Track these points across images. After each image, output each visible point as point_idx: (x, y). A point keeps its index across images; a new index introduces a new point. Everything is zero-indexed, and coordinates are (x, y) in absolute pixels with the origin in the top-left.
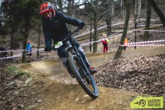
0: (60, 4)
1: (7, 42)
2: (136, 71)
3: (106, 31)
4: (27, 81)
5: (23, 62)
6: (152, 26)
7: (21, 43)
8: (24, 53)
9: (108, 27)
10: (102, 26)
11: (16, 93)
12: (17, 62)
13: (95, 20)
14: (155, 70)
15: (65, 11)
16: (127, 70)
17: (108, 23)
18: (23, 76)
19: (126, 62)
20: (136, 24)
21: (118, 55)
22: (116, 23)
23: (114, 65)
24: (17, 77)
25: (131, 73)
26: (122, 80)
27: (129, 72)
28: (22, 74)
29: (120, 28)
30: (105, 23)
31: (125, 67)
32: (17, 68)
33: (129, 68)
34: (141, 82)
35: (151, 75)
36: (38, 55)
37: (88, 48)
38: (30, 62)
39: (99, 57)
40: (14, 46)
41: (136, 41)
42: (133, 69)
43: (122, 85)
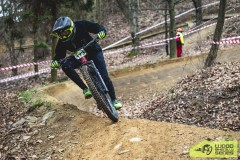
1: (29, 48)
3: (193, 17)
4: (45, 118)
5: (52, 81)
9: (197, 11)
10: (186, 9)
11: (26, 138)
13: (170, 1)
16: (225, 85)
17: (195, 3)
18: (42, 108)
19: (223, 72)
21: (210, 60)
23: (203, 78)
24: (31, 110)
25: (232, 90)
26: (216, 103)
27: (228, 88)
28: (40, 105)
30: (191, 4)
31: (221, 81)
33: (228, 81)
37: (163, 50)
42: (235, 82)
43: (217, 112)
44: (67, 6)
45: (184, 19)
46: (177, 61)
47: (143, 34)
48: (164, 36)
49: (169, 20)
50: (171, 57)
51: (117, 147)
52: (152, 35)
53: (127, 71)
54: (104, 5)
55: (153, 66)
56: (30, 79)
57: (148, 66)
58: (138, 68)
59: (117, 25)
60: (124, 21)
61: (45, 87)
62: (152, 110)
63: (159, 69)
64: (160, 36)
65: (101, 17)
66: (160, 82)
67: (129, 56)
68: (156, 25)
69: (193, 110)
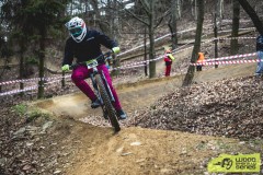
0: (95, 4)
1: (14, 66)
2: (216, 104)
3: (169, 41)
4: (45, 127)
5: (39, 97)
6: (242, 30)
7: (35, 68)
8: (40, 83)
9: (173, 36)
10: (163, 34)
11: (29, 145)
12: (31, 98)
13: (150, 26)
14: (246, 101)
15: (103, 13)
16: (202, 102)
17: (173, 29)
18: (39, 119)
19: (201, 90)
20: (215, 29)
21: (188, 79)
22: (185, 28)
23: (182, 96)
24: (29, 121)
25: (209, 107)
26: (195, 118)
27: (205, 105)
28: (37, 116)
29: (191, 37)
30: (167, 30)
31: (200, 98)
32: (31, 107)
33: (205, 98)
34: (226, 120)
35: (240, 109)
36: (63, 85)
37: (142, 71)
38: (51, 96)
39: (159, 84)
40: (25, 73)
41: (216, 57)
42: (212, 99)
43: (196, 127)
44: (55, 28)
45: (161, 43)
46: (156, 81)
47: (122, 56)
48: (143, 58)
49: (148, 43)
50: (151, 77)
51: (120, 150)
52: (132, 57)
55: (134, 85)
56: (15, 95)
57: (129, 85)
58: (120, 86)
61: (34, 103)
63: (140, 88)
64: (138, 59)
66: (141, 99)
68: (135, 48)
69: (174, 124)
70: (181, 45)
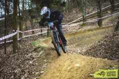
47: (88, 16)
48: (97, 17)
50: (100, 26)
52: (92, 17)
53: (80, 32)
54: (71, 4)
55: (92, 30)
56: (39, 35)
57: (89, 30)
58: (85, 31)
59: (77, 13)
60: (80, 11)
61: (44, 39)
62: (90, 50)
63: (95, 32)
64: (95, 17)
65: (70, 9)
66: (95, 37)
67: (82, 26)
68: (94, 12)
69: (108, 50)
70: (116, 10)
